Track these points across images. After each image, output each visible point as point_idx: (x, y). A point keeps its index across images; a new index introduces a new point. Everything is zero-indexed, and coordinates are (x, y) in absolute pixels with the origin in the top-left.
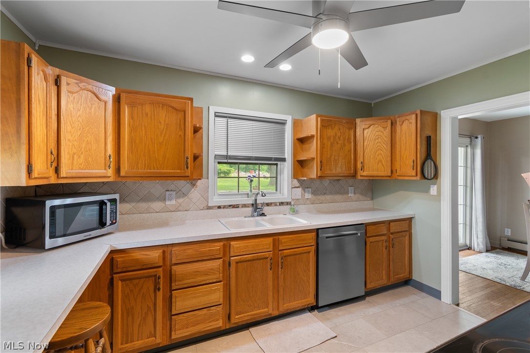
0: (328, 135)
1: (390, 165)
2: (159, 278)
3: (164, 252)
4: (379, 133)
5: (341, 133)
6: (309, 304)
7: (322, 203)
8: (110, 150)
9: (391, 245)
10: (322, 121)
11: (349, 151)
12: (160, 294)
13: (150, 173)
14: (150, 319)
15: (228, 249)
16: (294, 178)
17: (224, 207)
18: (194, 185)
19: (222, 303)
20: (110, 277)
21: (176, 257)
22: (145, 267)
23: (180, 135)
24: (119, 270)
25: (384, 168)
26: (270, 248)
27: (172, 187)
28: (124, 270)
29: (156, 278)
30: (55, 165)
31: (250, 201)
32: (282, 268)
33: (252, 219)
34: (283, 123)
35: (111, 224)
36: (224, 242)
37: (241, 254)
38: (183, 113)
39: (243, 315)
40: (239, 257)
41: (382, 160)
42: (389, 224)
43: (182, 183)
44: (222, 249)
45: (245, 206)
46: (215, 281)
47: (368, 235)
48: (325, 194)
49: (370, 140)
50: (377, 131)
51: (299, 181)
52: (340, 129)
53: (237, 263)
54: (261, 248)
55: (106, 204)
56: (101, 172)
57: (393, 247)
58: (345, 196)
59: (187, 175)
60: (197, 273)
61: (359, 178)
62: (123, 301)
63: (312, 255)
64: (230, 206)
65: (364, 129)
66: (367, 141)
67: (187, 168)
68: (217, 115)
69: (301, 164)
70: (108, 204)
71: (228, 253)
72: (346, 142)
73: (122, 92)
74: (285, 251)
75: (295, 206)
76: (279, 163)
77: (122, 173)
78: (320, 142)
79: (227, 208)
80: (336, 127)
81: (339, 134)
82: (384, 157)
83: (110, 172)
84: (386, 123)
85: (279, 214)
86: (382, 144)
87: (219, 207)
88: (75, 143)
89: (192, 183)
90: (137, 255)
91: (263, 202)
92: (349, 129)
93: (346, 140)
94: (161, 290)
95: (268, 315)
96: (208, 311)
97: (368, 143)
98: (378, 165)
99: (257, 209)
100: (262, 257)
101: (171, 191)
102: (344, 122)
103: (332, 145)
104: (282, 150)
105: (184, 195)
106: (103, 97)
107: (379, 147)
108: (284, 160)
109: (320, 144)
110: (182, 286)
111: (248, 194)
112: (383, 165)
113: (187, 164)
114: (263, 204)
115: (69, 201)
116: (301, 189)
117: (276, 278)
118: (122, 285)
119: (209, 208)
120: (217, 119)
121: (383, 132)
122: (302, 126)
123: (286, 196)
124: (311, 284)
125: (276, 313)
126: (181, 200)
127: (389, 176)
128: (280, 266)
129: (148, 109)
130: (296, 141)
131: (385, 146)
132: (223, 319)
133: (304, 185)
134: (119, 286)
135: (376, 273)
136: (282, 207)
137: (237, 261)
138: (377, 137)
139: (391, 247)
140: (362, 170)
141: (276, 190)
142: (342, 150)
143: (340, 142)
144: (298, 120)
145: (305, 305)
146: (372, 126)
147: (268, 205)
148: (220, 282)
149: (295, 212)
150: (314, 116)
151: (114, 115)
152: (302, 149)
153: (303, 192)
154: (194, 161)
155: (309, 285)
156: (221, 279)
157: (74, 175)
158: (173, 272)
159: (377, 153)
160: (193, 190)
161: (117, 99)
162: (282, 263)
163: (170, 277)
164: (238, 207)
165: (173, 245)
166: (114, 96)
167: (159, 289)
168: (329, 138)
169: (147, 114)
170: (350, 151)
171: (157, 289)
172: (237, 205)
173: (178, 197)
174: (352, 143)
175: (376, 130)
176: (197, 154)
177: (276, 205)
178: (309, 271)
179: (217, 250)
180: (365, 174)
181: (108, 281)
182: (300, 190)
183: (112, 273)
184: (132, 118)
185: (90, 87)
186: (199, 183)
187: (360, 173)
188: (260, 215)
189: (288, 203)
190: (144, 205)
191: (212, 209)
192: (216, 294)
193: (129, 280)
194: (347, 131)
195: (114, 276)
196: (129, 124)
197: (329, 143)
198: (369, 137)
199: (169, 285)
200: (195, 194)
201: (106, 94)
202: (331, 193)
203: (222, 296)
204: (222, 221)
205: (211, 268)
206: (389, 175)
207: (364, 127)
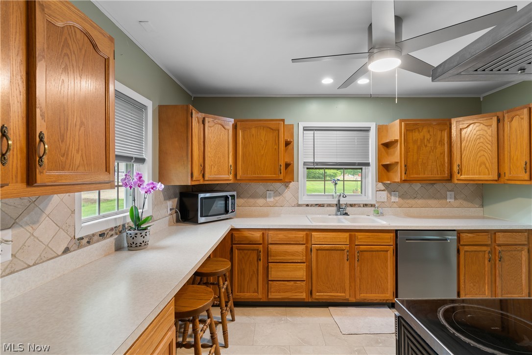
0: (414, 138)
1: (497, 168)
2: (260, 252)
3: (263, 234)
4: (481, 132)
5: (431, 135)
6: (387, 300)
7: (412, 207)
8: (231, 162)
9: (497, 258)
10: (406, 125)
11: (441, 154)
12: (261, 263)
13: (256, 177)
14: (255, 279)
15: (310, 238)
16: (379, 182)
17: (312, 205)
18: (287, 187)
19: (305, 280)
20: (231, 246)
21: (272, 238)
22: (251, 243)
23: (276, 149)
24: (236, 242)
25: (488, 170)
26: (346, 242)
27: (271, 188)
28: (239, 242)
29: (258, 251)
30: (202, 172)
31: (335, 202)
32: (358, 261)
33: (335, 217)
34: (367, 130)
35: (231, 212)
36: (307, 232)
37: (321, 243)
38: (277, 132)
39: (322, 294)
40: (319, 246)
41: (486, 161)
42: (495, 234)
43: (278, 185)
44: (305, 237)
45: (329, 205)
46: (299, 261)
47: (461, 243)
48: (415, 198)
49: (470, 141)
50: (479, 130)
51: (384, 184)
52: (429, 132)
53: (317, 250)
54: (338, 241)
55: (228, 198)
56: (225, 176)
57: (500, 261)
58: (443, 201)
59: (280, 178)
60: (286, 253)
61: (456, 182)
62: (238, 264)
63: (390, 255)
64: (316, 205)
65: (461, 129)
66: (465, 142)
67: (281, 173)
68: (305, 129)
69: (385, 169)
70: (230, 198)
71: (310, 242)
72: (437, 144)
73: (238, 121)
74: (361, 247)
75: (380, 208)
76: (364, 167)
77: (238, 178)
78: (404, 146)
79: (314, 206)
80: (425, 130)
81: (429, 137)
82: (488, 159)
83: (231, 177)
84: (490, 120)
85: (362, 214)
86: (486, 144)
87: (307, 205)
88: (212, 158)
89: (285, 185)
90: (247, 234)
91: (345, 203)
92: (442, 131)
93: (438, 142)
94: (262, 260)
95: (345, 300)
96: (294, 283)
97: (467, 144)
98: (479, 168)
99: (340, 209)
100: (339, 248)
101: (271, 191)
102: (435, 123)
103: (419, 148)
104: (367, 155)
105: (280, 194)
106: (227, 127)
107: (481, 148)
108: (368, 164)
109: (405, 149)
110: (275, 261)
111: (333, 195)
112: (487, 168)
113: (280, 170)
114: (346, 205)
115: (208, 195)
116: (386, 192)
117: (352, 268)
118: (238, 252)
119: (299, 205)
120: (305, 132)
121: (486, 131)
122: (387, 131)
123: (371, 199)
124: (389, 281)
125: (353, 300)
126: (277, 198)
127: (496, 180)
128: (356, 259)
129: (253, 131)
130: (381, 146)
131: (489, 147)
132: (306, 292)
133: (390, 188)
134: (236, 252)
135: (474, 285)
136: (366, 209)
137: (317, 248)
138: (478, 137)
139: (497, 261)
140: (458, 173)
141: (361, 193)
142: (432, 153)
143: (429, 145)
144: (382, 126)
145: (384, 300)
146: (472, 126)
147: (351, 205)
148: (304, 263)
149: (379, 214)
150: (397, 122)
151: (233, 138)
152: (387, 153)
153: (389, 195)
154: (286, 169)
155: (388, 282)
156: (304, 261)
157: (212, 179)
158: (269, 250)
159: (479, 154)
160: (287, 190)
161: (235, 127)
162: (358, 256)
163: (268, 253)
164: (324, 206)
165: (269, 229)
166: (233, 125)
167: (260, 260)
168: (415, 142)
169: (253, 135)
170: (443, 153)
171: (259, 259)
172: (322, 204)
173: (275, 196)
174: (446, 145)
175: (477, 128)
176: (289, 163)
177: (360, 206)
178: (387, 268)
179: (301, 237)
180: (463, 177)
181: (229, 249)
182: (385, 194)
183: (232, 244)
184: (244, 139)
185: (220, 122)
186: (292, 184)
187: (456, 176)
188: (344, 214)
189: (372, 206)
190: (252, 201)
191: (302, 206)
192: (300, 272)
193: (242, 250)
194: (439, 133)
195: (233, 245)
196: (242, 143)
197: (416, 147)
198: (468, 138)
199: (266, 258)
200: (288, 194)
201: (228, 125)
202: (422, 197)
203: (305, 274)
204: (309, 217)
205: (296, 250)
206: (494, 179)
207: (461, 127)
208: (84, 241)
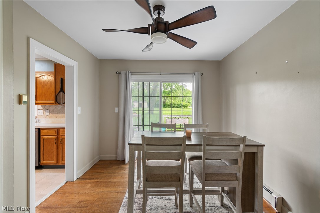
7: (56, 118)
42: (60, 130)
48: (58, 113)
51: (42, 106)
57: (61, 144)
116: (43, 110)
133: (45, 108)
135: (49, 156)
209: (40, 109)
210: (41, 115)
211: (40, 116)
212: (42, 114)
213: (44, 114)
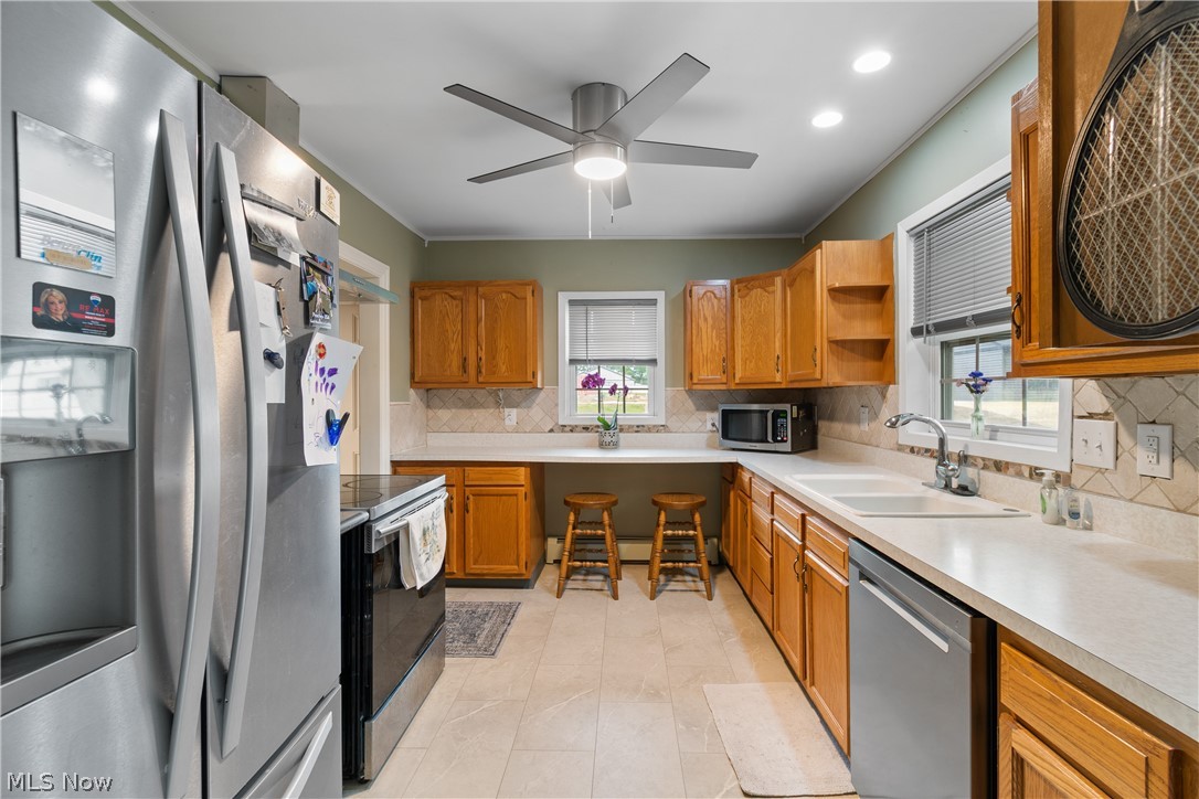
87: (912, 450)
116: (1114, 423)
182: (1109, 428)
208: (568, 429)
209: (1091, 416)
210: (1100, 471)
211: (1089, 474)
212: (1110, 464)
213: (1124, 457)
